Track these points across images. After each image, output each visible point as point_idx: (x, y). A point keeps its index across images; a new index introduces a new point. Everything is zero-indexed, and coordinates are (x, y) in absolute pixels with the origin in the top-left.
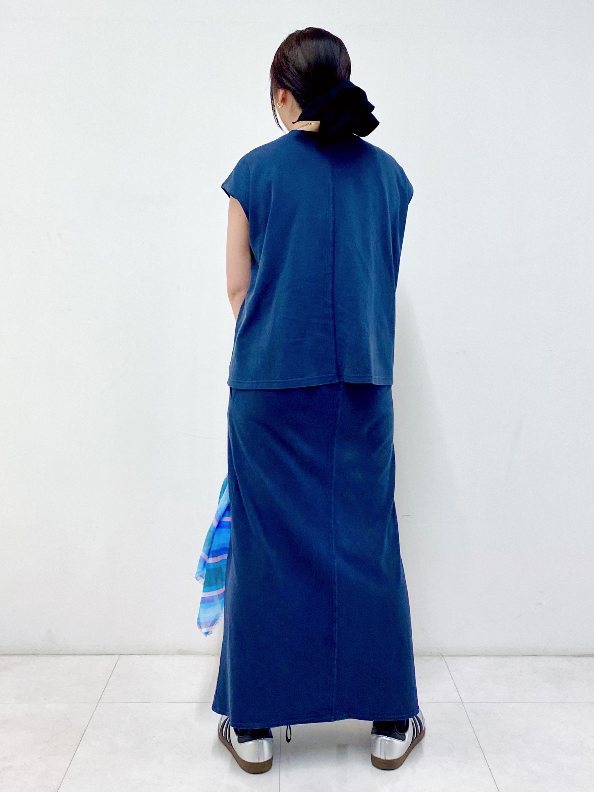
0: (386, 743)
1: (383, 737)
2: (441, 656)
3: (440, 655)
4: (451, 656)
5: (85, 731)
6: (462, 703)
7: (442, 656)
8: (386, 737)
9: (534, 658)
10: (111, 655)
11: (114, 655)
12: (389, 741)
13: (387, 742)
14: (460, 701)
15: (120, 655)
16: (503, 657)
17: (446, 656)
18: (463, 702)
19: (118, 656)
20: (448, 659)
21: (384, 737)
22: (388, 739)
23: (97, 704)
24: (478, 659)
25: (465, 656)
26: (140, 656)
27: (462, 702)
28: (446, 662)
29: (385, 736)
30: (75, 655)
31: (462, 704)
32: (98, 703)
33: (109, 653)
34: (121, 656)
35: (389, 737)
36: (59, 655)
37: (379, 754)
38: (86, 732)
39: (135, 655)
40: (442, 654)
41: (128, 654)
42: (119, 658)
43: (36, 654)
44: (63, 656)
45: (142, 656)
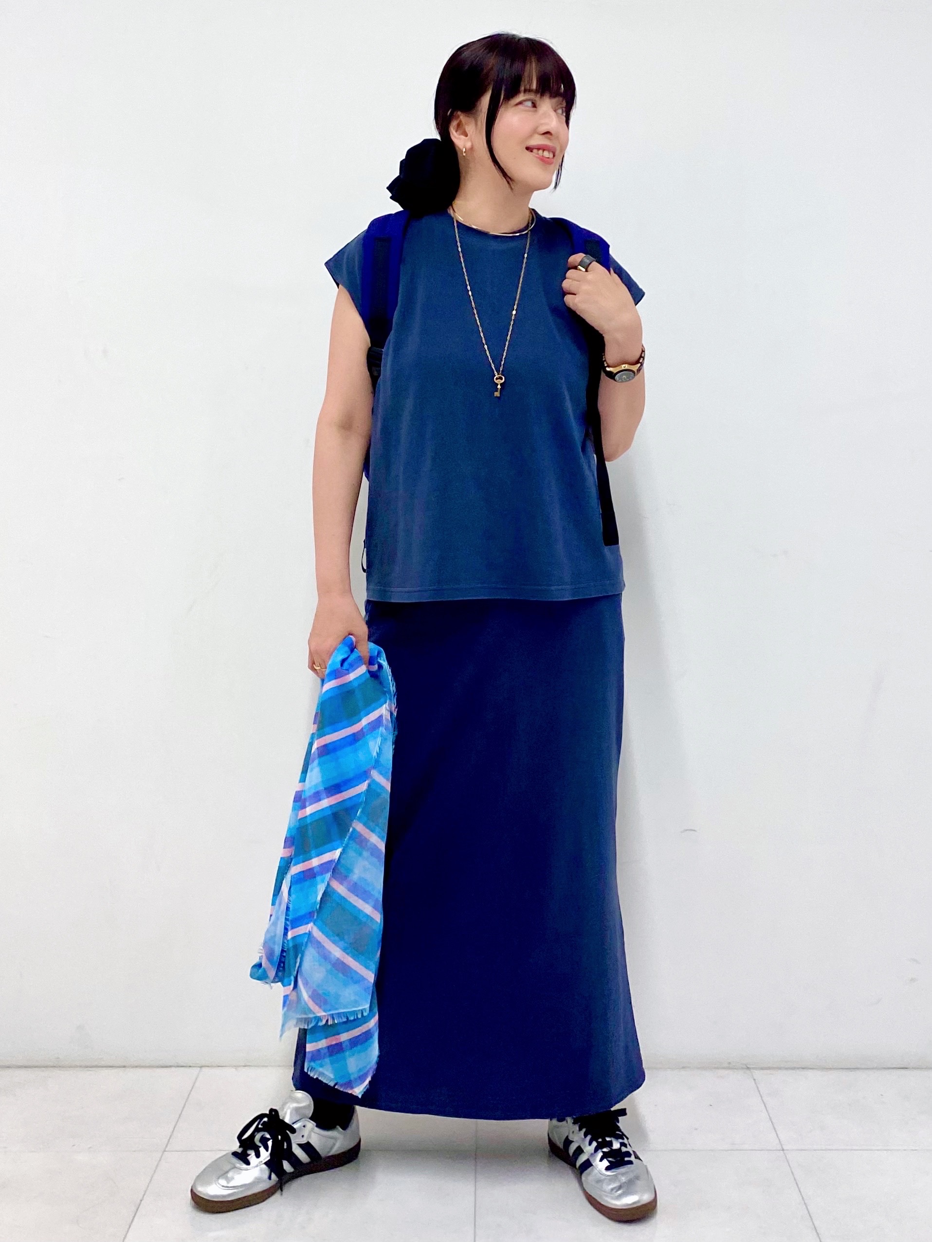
2: (745, 1069)
3: (745, 1067)
4: (762, 1069)
6: (783, 1150)
7: (748, 1068)
9: (903, 1071)
10: (187, 1067)
11: (190, 1067)
14: (779, 1147)
15: (201, 1067)
16: (849, 1070)
17: (754, 1068)
18: (785, 1148)
19: (199, 1068)
20: (757, 1074)
23: (161, 1153)
24: (810, 1073)
25: (787, 1069)
26: (236, 1069)
27: (783, 1148)
28: (754, 1080)
31: (782, 1152)
32: (165, 1151)
33: (182, 1064)
34: (204, 1069)
36: (97, 1067)
38: (142, 1204)
39: (225, 1067)
40: (749, 1066)
41: (215, 1066)
42: (200, 1071)
43: (57, 1066)
44: (104, 1069)
45: (239, 1069)
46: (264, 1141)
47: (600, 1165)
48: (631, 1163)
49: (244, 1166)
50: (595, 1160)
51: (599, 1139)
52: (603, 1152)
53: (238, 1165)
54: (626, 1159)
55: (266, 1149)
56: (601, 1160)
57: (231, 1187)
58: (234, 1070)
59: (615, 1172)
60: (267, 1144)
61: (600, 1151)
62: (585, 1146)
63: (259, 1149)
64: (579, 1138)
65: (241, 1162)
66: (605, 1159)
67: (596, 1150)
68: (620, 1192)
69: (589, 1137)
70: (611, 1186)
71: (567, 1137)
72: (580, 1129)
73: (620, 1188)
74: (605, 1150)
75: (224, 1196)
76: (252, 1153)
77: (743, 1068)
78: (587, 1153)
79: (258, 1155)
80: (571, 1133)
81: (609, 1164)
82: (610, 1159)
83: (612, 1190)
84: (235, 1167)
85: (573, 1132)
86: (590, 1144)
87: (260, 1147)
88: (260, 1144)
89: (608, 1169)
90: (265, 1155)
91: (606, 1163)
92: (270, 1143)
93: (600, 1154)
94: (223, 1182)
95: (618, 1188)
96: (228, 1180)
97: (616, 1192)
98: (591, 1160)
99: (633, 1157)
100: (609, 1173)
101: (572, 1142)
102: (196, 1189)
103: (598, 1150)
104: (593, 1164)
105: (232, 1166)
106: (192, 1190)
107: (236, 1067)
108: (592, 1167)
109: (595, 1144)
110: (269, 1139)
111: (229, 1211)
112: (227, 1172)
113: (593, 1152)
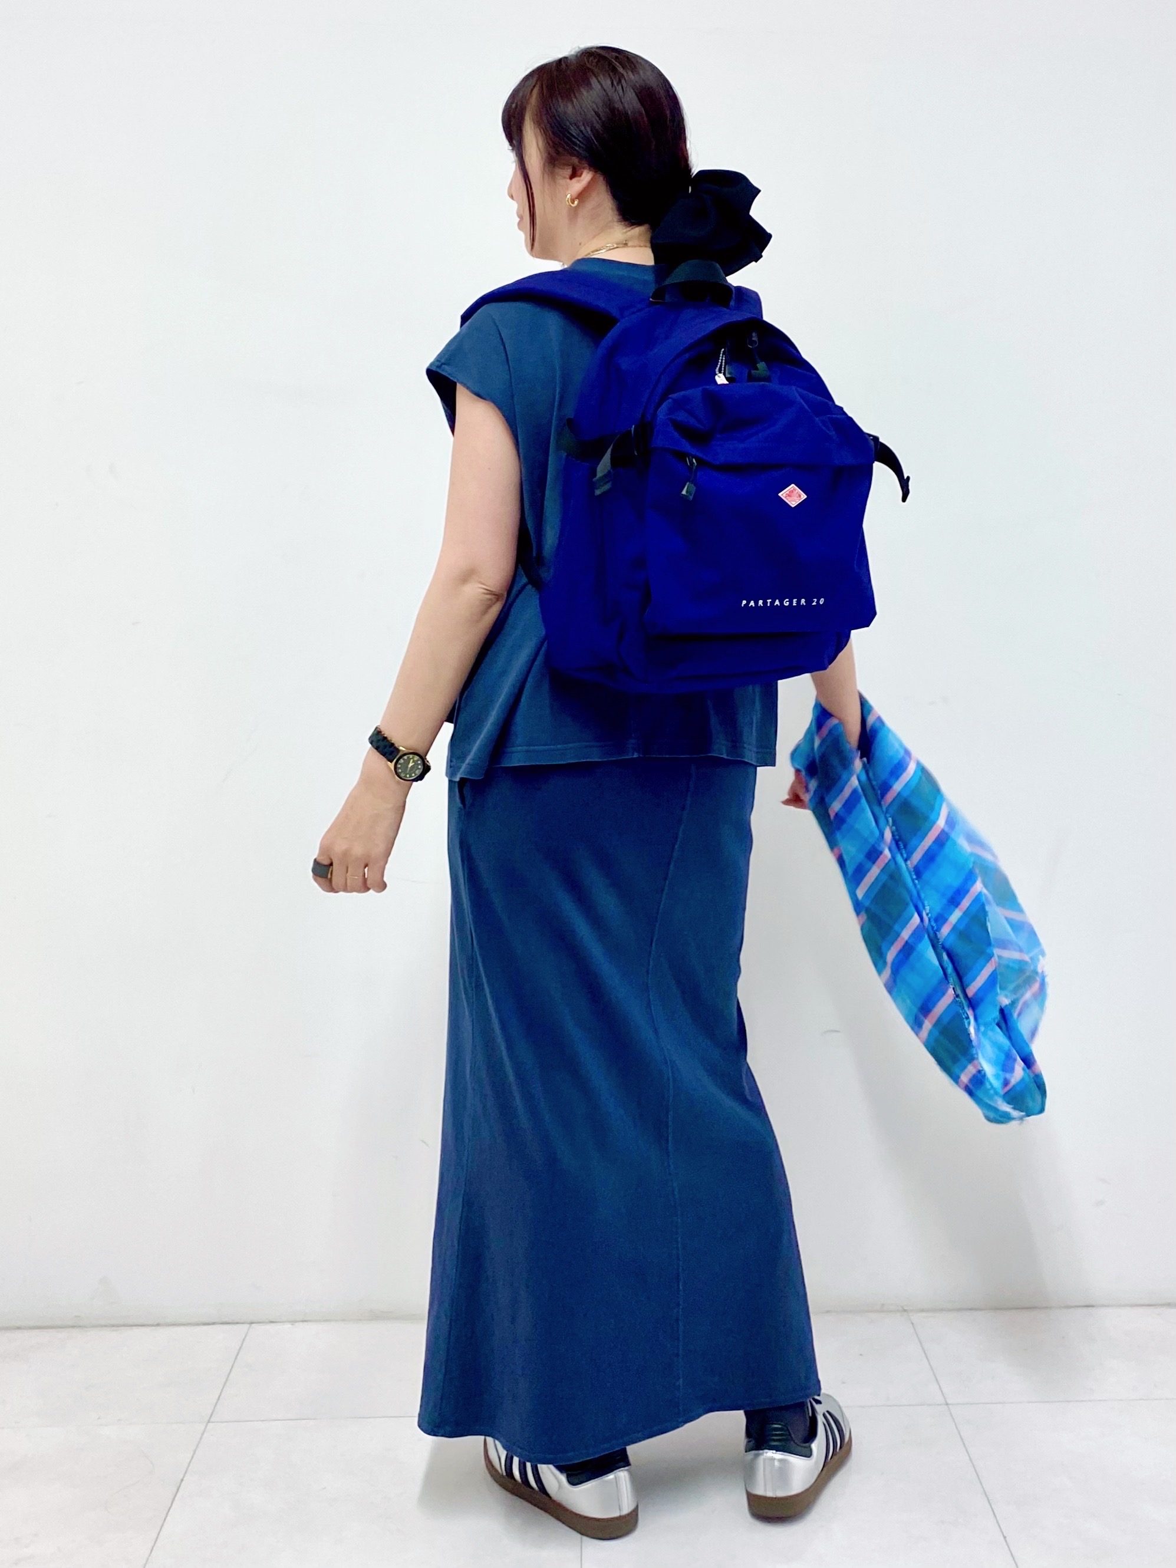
0: (774, 1465)
1: (767, 1453)
2: (902, 1311)
3: (901, 1309)
4: (924, 1311)
5: (183, 1480)
6: (947, 1404)
7: (905, 1311)
8: (774, 1451)
9: (1089, 1311)
10: (233, 1323)
11: (238, 1323)
12: (780, 1460)
13: (777, 1463)
14: (943, 1402)
15: (252, 1323)
17: (914, 1312)
18: (949, 1402)
19: (248, 1325)
20: (917, 1317)
21: (770, 1454)
22: (778, 1455)
23: (205, 1424)
25: (950, 1310)
26: (292, 1325)
27: (946, 1401)
28: (912, 1324)
29: (771, 1451)
30: (158, 1325)
31: (946, 1406)
32: (209, 1422)
33: (228, 1321)
34: (253, 1325)
35: (778, 1452)
36: (125, 1325)
37: (764, 1488)
38: (183, 1483)
39: (280, 1322)
40: (906, 1308)
41: (267, 1321)
42: (248, 1330)
43: (77, 1325)
44: (134, 1328)
45: (297, 1324)
58: (290, 1326)
77: (898, 1311)
107: (293, 1322)
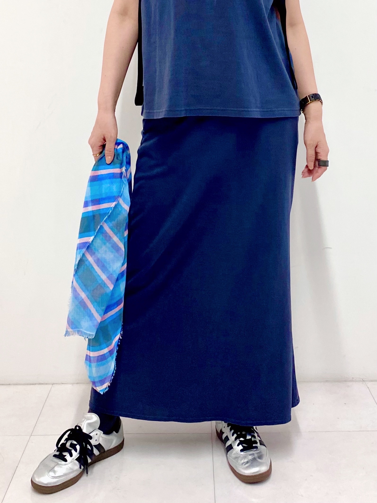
3: (362, 380)
4: (372, 381)
5: (17, 467)
10: (44, 384)
11: (46, 384)
15: (53, 384)
17: (366, 381)
20: (369, 384)
30: (9, 384)
32: (31, 435)
33: (42, 383)
34: (54, 385)
39: (66, 384)
41: (60, 383)
42: (51, 387)
46: (73, 446)
47: (237, 448)
48: (256, 447)
49: (63, 463)
50: (235, 445)
51: (238, 432)
52: (240, 440)
53: (60, 463)
54: (254, 445)
55: (76, 450)
56: (238, 445)
57: (58, 477)
59: (246, 453)
60: (76, 448)
61: (238, 439)
62: (230, 437)
63: (71, 451)
64: (227, 432)
65: (62, 461)
66: (241, 445)
67: (236, 439)
68: (247, 465)
69: (233, 431)
70: (242, 461)
71: (221, 430)
72: (228, 426)
73: (247, 462)
74: (242, 439)
75: (54, 483)
76: (67, 455)
78: (231, 441)
79: (71, 455)
80: (223, 427)
81: (243, 448)
82: (244, 445)
83: (243, 463)
84: (58, 464)
85: (224, 427)
86: (233, 435)
87: (72, 450)
88: (71, 449)
89: (242, 451)
90: (76, 455)
91: (241, 447)
92: (78, 447)
93: (238, 442)
94: (52, 474)
95: (246, 463)
96: (55, 472)
97: (245, 465)
98: (232, 445)
99: (259, 444)
100: (242, 453)
101: (224, 433)
102: (35, 480)
103: (237, 439)
104: (233, 448)
105: (57, 464)
106: (32, 481)
108: (233, 449)
109: (235, 435)
110: (76, 445)
111: (57, 492)
112: (54, 467)
113: (234, 440)
